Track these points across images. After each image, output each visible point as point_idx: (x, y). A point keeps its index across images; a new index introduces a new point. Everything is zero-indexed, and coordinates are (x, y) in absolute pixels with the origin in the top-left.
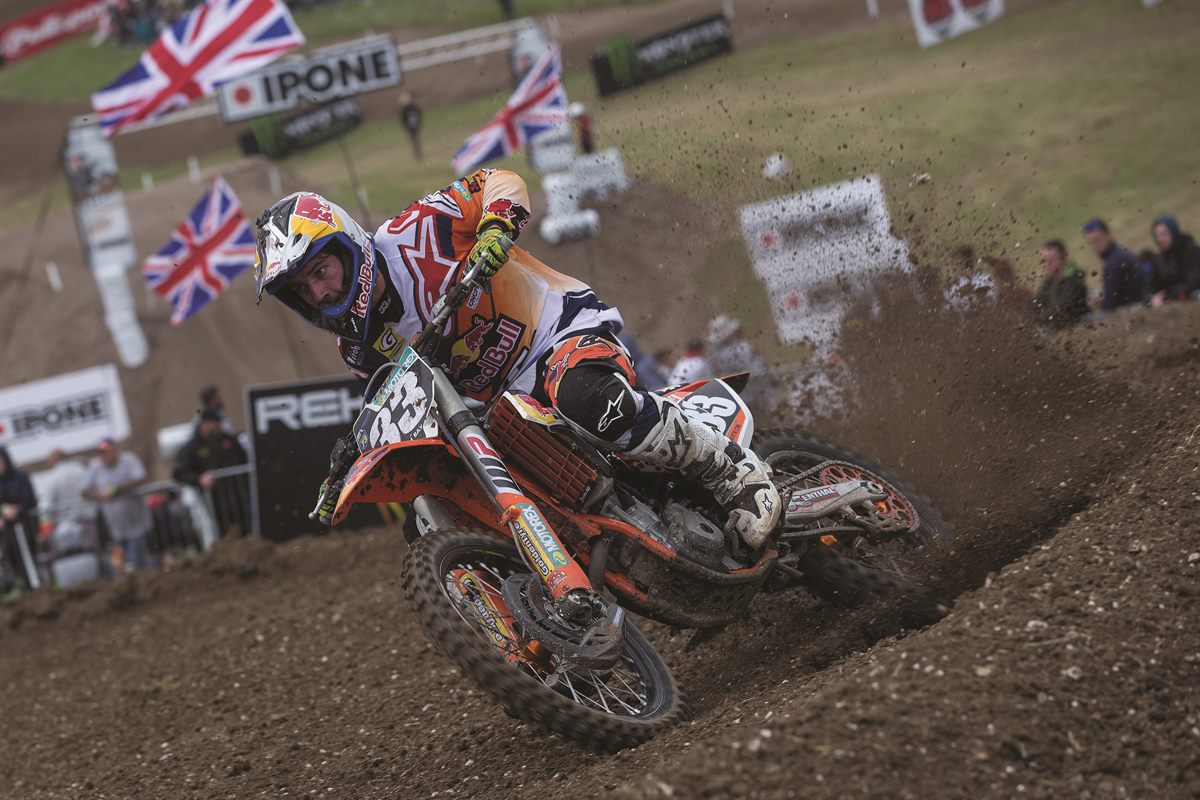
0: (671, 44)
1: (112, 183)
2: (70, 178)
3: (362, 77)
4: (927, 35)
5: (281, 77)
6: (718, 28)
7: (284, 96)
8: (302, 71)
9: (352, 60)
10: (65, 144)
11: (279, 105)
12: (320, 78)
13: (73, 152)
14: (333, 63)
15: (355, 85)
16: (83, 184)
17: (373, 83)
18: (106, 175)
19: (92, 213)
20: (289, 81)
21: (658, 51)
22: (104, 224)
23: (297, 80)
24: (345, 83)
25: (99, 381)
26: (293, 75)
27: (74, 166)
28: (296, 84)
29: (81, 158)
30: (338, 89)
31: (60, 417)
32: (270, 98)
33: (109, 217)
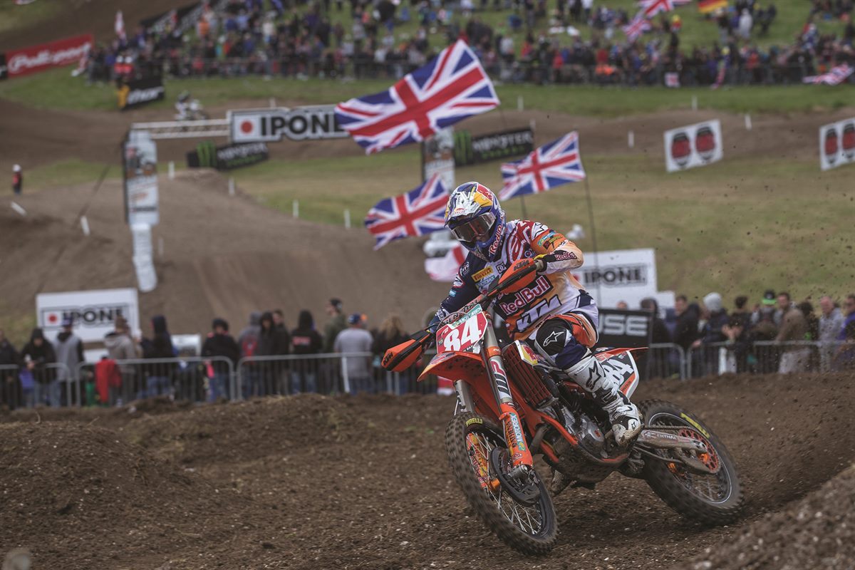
0: (495, 142)
1: (151, 170)
2: (124, 162)
3: (326, 129)
4: (672, 165)
5: (274, 119)
6: (527, 137)
7: (273, 133)
8: (288, 118)
9: (321, 116)
10: (126, 138)
11: (269, 137)
12: (298, 125)
13: (131, 145)
14: (308, 116)
15: (320, 132)
16: (132, 167)
17: (332, 134)
18: (148, 163)
19: (134, 187)
20: (278, 123)
21: (486, 144)
22: (144, 195)
23: (284, 123)
24: (314, 131)
25: (124, 298)
26: (282, 119)
27: (129, 154)
28: (282, 126)
29: (135, 150)
30: (308, 133)
31: (95, 316)
32: (264, 132)
33: (147, 191)
